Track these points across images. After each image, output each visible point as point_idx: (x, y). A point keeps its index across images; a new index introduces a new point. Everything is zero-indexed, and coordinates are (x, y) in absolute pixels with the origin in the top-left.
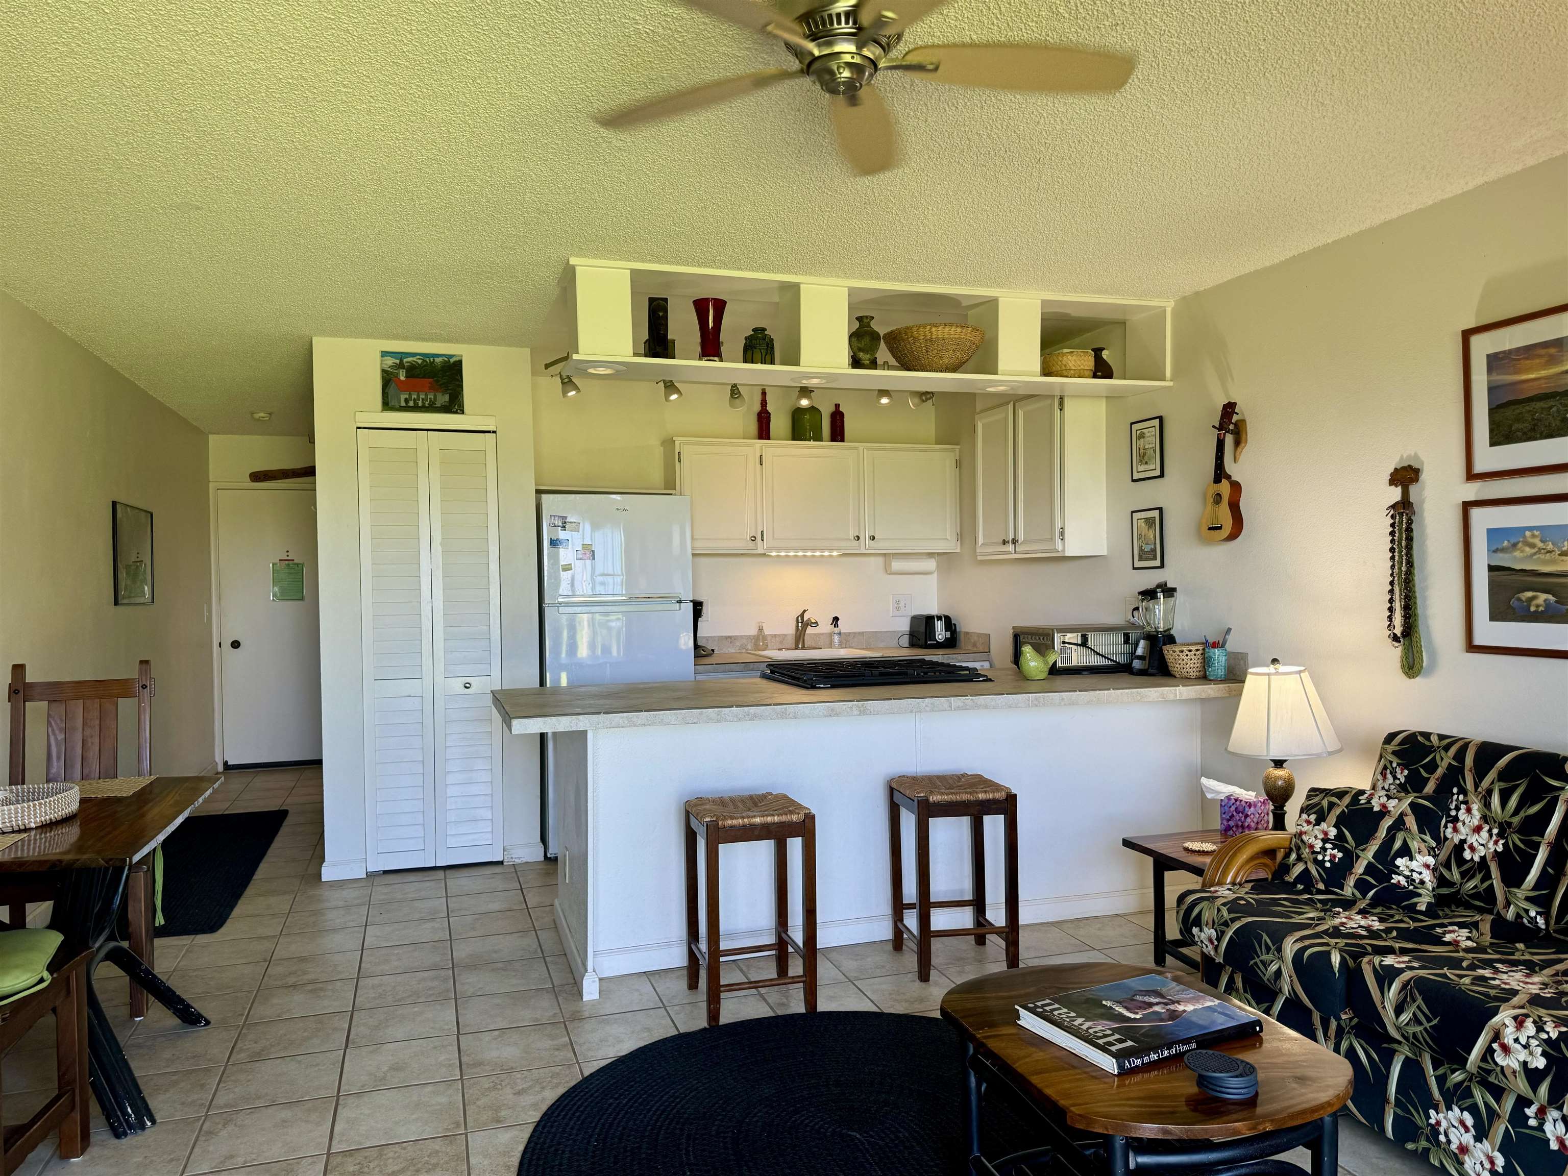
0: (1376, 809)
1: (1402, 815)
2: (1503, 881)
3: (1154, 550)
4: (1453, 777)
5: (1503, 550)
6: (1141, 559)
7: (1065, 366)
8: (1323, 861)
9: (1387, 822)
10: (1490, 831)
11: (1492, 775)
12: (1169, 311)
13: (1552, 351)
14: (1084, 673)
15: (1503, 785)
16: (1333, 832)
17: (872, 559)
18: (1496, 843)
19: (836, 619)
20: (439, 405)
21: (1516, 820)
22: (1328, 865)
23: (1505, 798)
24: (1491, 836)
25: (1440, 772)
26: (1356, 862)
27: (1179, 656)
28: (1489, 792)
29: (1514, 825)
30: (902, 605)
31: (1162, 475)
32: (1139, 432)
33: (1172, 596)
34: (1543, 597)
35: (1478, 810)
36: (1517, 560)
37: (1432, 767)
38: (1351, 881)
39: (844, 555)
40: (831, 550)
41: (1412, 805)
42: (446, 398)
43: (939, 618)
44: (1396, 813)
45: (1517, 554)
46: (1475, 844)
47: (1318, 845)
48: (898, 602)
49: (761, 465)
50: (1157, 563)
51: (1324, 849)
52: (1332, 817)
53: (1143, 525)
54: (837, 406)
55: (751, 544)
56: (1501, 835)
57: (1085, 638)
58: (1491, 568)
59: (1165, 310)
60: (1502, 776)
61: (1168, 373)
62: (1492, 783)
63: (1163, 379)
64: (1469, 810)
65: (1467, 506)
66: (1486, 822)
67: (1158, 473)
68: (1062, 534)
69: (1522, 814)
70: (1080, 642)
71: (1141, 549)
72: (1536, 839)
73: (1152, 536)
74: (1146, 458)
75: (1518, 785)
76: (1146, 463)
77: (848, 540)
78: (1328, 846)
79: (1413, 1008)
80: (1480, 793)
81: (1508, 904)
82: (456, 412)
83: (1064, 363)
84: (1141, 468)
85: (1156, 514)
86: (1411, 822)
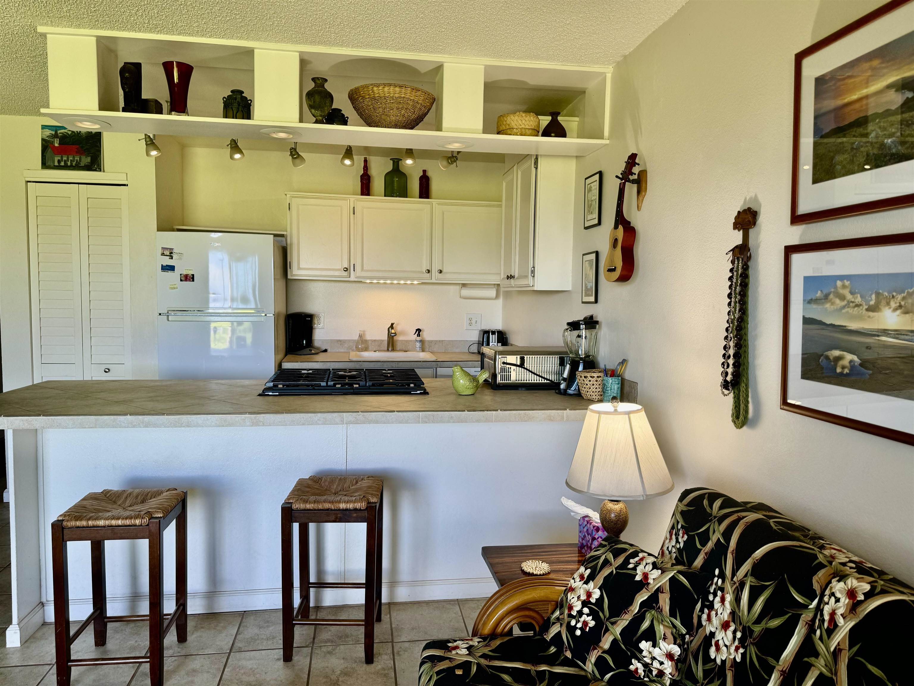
0: (638, 578)
1: (659, 590)
3: (594, 287)
4: (718, 555)
6: (586, 295)
7: (509, 125)
8: (575, 628)
9: (642, 597)
10: (734, 632)
11: (746, 567)
12: (609, 76)
14: (520, 389)
15: (754, 581)
16: (596, 594)
17: (452, 287)
18: (736, 649)
19: (419, 331)
20: (83, 165)
21: (757, 629)
22: (578, 633)
23: (753, 597)
24: (734, 639)
25: (710, 545)
26: (603, 636)
27: (584, 380)
28: (742, 584)
29: (755, 634)
30: (473, 321)
31: (599, 223)
32: (589, 186)
33: (595, 328)
34: (849, 357)
35: (730, 602)
37: (705, 539)
38: (593, 657)
39: (423, 283)
40: (413, 279)
41: (673, 580)
42: (89, 159)
43: (493, 333)
44: (653, 586)
46: (721, 643)
47: (578, 606)
48: (470, 320)
49: (354, 214)
50: (594, 298)
51: (580, 613)
52: (600, 579)
53: (588, 266)
54: (424, 171)
55: (345, 274)
56: (742, 641)
57: (522, 359)
58: (806, 321)
59: (606, 76)
60: (754, 571)
61: (606, 133)
62: (746, 576)
63: (602, 138)
64: (723, 600)
65: (790, 250)
66: (734, 621)
67: (596, 221)
68: (533, 272)
69: (763, 625)
70: (519, 364)
71: (586, 286)
72: (771, 661)
73: (593, 276)
74: (592, 208)
75: (767, 587)
76: (592, 213)
77: (422, 272)
78: (586, 610)
80: (735, 583)
82: (95, 170)
83: (508, 123)
84: (589, 217)
85: (595, 256)
86: (665, 601)
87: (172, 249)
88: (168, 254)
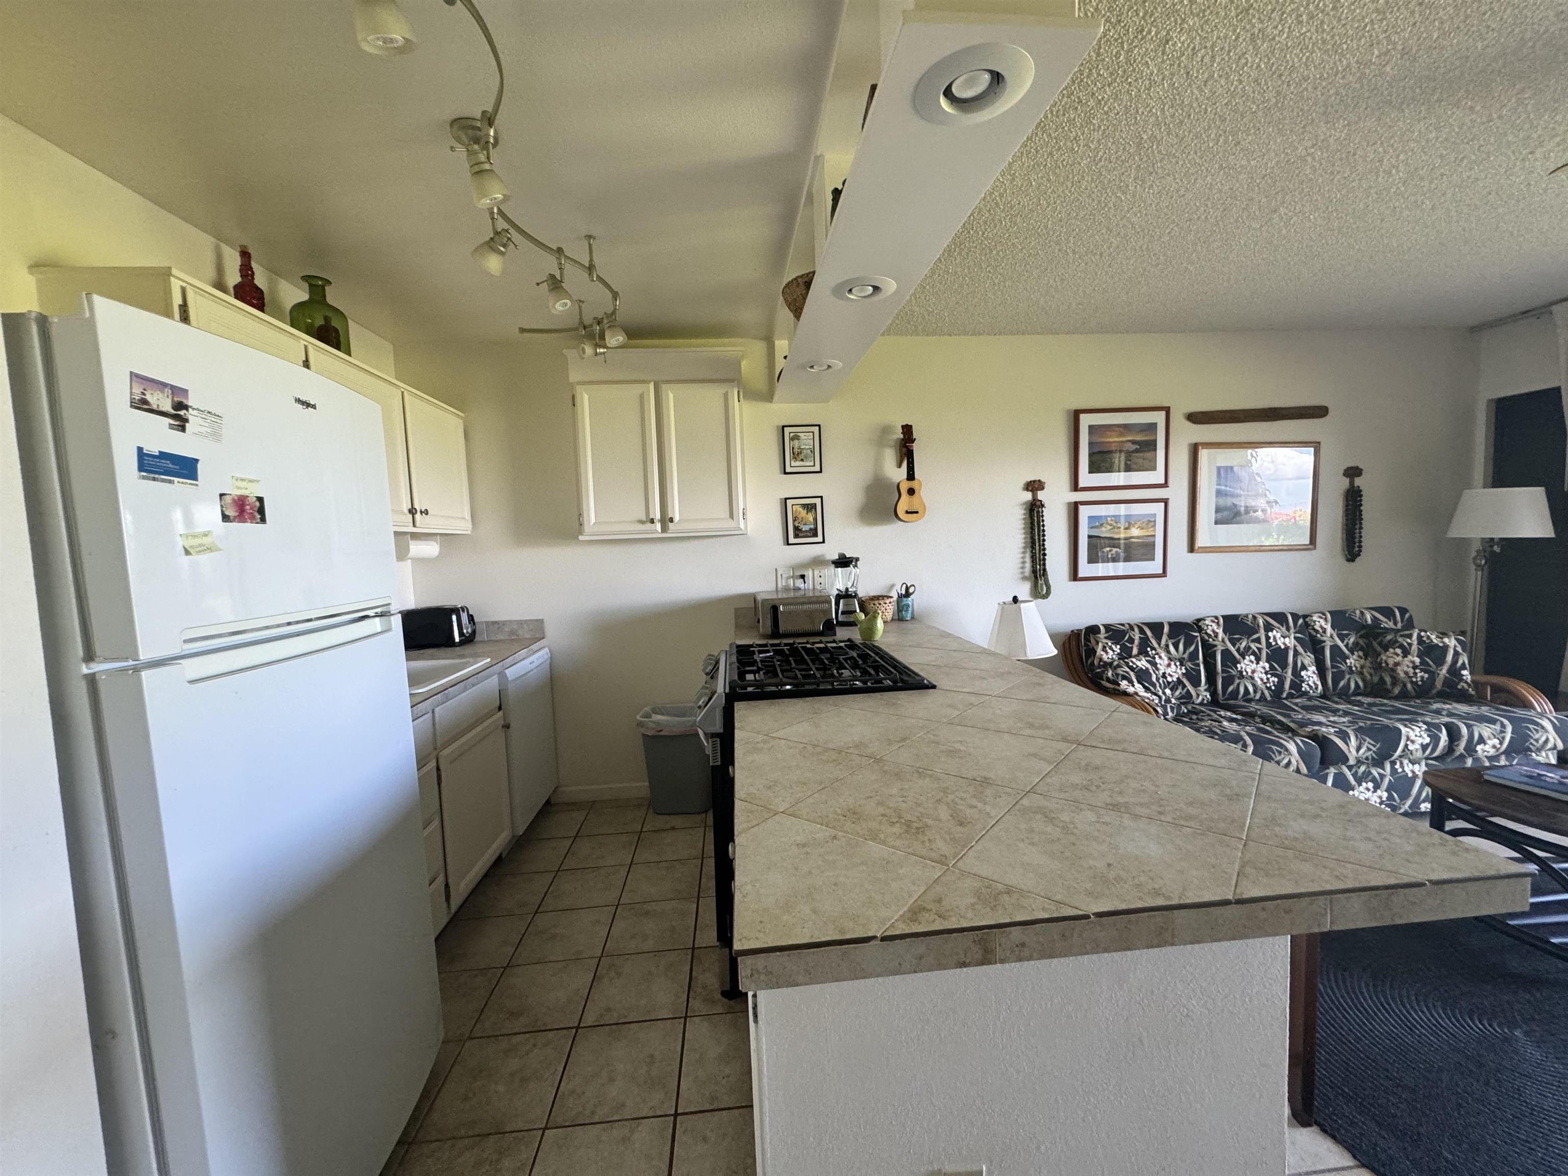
2: (1193, 686)
3: (816, 529)
4: (1145, 643)
5: (1096, 527)
6: (796, 536)
10: (1175, 664)
11: (1164, 638)
13: (1121, 429)
15: (1173, 641)
18: (1181, 669)
21: (1186, 656)
23: (1176, 647)
24: (1177, 666)
25: (1137, 642)
28: (1167, 646)
31: (822, 471)
32: (791, 435)
34: (1114, 550)
35: (1165, 656)
36: (1104, 532)
37: (1131, 641)
43: (462, 610)
45: (1103, 529)
46: (1171, 673)
50: (820, 539)
53: (800, 509)
56: (1181, 665)
58: (1090, 537)
60: (1170, 636)
62: (1167, 641)
65: (1077, 504)
66: (1171, 661)
67: (816, 469)
68: (744, 513)
69: (1188, 652)
71: (796, 529)
72: (1197, 662)
73: (811, 519)
74: (801, 456)
75: (1180, 639)
76: (802, 460)
79: (1366, 744)
80: (1163, 647)
81: (1198, 695)
84: (793, 464)
85: (818, 501)
87: (185, 392)
88: (167, 407)
